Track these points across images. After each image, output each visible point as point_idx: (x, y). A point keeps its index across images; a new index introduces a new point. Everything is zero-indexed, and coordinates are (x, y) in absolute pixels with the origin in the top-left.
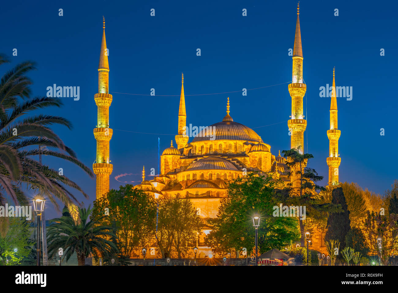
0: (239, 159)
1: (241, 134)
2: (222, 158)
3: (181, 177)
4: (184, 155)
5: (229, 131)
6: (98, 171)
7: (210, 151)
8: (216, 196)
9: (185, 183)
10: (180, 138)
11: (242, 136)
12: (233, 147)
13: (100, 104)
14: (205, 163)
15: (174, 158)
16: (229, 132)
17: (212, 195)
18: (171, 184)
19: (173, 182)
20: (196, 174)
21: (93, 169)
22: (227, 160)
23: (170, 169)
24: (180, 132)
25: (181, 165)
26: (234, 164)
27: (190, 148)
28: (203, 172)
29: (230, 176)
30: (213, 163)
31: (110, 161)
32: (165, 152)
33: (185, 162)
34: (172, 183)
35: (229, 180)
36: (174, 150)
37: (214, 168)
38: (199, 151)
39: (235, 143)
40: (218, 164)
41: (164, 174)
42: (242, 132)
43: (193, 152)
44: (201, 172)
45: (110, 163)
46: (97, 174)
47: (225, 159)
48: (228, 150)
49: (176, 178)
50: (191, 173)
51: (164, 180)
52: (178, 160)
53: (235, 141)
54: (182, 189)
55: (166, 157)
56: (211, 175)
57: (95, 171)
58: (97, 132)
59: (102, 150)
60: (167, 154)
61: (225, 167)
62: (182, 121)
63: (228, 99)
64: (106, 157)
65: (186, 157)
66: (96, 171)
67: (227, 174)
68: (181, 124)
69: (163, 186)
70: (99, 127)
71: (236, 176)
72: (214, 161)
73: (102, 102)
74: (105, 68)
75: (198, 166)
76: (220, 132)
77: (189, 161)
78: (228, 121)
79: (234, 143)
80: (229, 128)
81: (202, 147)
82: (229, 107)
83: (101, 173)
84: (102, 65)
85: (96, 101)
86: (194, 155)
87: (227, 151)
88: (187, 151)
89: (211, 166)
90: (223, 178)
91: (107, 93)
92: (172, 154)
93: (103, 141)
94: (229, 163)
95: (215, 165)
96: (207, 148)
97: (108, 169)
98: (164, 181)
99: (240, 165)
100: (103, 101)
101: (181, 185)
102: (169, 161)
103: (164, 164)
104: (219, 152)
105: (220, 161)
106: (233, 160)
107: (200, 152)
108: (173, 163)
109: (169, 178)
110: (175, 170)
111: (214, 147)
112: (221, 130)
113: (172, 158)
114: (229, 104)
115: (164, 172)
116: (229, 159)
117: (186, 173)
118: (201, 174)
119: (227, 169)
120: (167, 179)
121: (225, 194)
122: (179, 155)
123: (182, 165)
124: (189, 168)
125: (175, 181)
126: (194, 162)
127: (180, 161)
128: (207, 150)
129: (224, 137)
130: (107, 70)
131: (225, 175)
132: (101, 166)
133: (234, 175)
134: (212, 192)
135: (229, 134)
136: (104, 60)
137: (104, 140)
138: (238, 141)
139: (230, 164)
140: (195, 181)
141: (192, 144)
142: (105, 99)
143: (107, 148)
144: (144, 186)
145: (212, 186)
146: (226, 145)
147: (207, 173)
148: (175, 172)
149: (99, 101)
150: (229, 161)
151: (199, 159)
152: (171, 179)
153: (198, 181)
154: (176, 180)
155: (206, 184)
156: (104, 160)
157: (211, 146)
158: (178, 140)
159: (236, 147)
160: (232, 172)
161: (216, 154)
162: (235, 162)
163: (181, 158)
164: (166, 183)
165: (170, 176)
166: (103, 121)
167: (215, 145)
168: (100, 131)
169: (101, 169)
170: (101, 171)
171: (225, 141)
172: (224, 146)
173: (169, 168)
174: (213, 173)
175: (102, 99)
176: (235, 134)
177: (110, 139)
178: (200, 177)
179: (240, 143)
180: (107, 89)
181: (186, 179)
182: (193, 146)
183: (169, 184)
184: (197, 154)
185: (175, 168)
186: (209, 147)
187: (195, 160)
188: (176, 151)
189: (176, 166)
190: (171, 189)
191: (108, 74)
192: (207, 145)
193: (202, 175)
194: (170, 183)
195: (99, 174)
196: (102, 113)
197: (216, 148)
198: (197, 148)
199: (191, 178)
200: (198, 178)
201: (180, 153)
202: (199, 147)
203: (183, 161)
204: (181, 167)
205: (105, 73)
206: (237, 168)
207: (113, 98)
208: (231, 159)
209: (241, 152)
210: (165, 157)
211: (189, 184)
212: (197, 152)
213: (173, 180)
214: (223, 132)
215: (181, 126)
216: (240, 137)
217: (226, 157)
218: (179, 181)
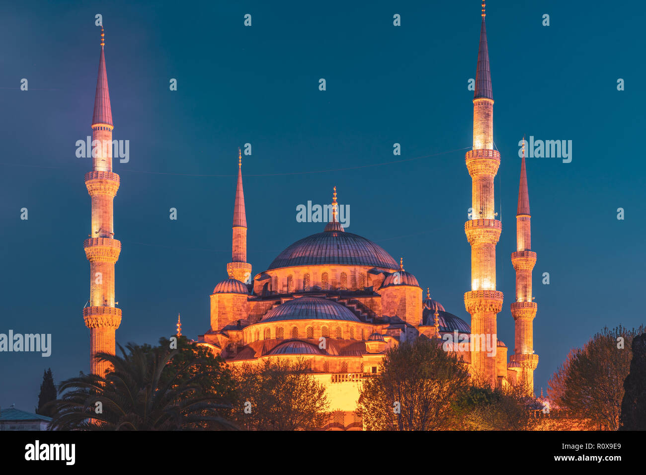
0: (362, 300)
1: (363, 255)
2: (328, 298)
3: (254, 333)
4: (255, 294)
5: (340, 248)
6: (94, 323)
7: (304, 287)
8: (322, 370)
9: (260, 346)
10: (237, 267)
11: (364, 258)
12: (349, 279)
13: (96, 193)
14: (299, 307)
15: (235, 299)
16: (340, 251)
17: (315, 368)
18: (231, 348)
19: (235, 344)
20: (282, 329)
21: (85, 318)
22: (338, 303)
23: (230, 319)
24: (235, 257)
25: (249, 313)
26: (352, 309)
27: (265, 281)
28: (297, 324)
29: (348, 331)
30: (313, 308)
31: (117, 303)
32: (220, 287)
33: (257, 308)
34: (234, 347)
35: (345, 339)
36: (236, 284)
37: (317, 316)
38: (284, 286)
39: (353, 270)
40: (323, 309)
41: (217, 329)
42: (364, 250)
43: (271, 289)
44: (291, 324)
45: (116, 306)
47: (334, 300)
48: (339, 283)
49: (241, 336)
50: (271, 326)
51: (220, 340)
52: (245, 303)
53: (352, 268)
54: (255, 356)
55: (221, 296)
56: (311, 330)
57: (88, 322)
58: (91, 245)
60: (223, 292)
61: (336, 314)
62: (239, 236)
63: (335, 189)
64: (108, 294)
65: (258, 298)
66: (90, 322)
67: (342, 329)
68: (237, 241)
69: (218, 351)
70: (95, 236)
71: (358, 332)
72: (315, 303)
73: (100, 188)
74: (105, 123)
75: (285, 313)
76: (324, 251)
77: (264, 305)
78: (335, 231)
79: (351, 271)
80: (339, 243)
81: (290, 279)
83: (100, 326)
84: (101, 118)
85: (87, 186)
86: (274, 294)
87: (338, 286)
88: (259, 286)
89: (310, 314)
90: (335, 336)
91: (109, 171)
92: (233, 292)
93: (103, 264)
94: (343, 307)
95: (319, 311)
96: (299, 280)
97: (114, 319)
98: (219, 342)
99: (364, 311)
100: (102, 187)
101: (252, 349)
102: (226, 304)
103: (217, 310)
104: (321, 287)
105: (327, 304)
106: (349, 303)
107: (286, 289)
108: (235, 309)
109: (228, 336)
110: (239, 321)
111: (311, 279)
112: (325, 247)
113: (233, 299)
114: (336, 198)
115: (217, 326)
116: (342, 301)
117: (261, 327)
118: (291, 328)
119: (341, 319)
120: (224, 338)
121: (339, 365)
122: (245, 293)
123: (252, 313)
124: (265, 317)
125: (239, 343)
126: (275, 306)
127: (247, 305)
128: (299, 285)
129: (332, 259)
130: (108, 126)
131: (339, 329)
132: (100, 311)
133: (355, 330)
134: (315, 361)
135: (340, 253)
136: (104, 108)
137: (105, 261)
138: (358, 268)
139: (346, 309)
140: (280, 342)
141: (269, 273)
142: (107, 182)
143: (110, 277)
145: (315, 351)
146: (336, 275)
147: (303, 326)
148: (240, 326)
149: (94, 187)
150: (343, 304)
151: (284, 300)
152: (231, 338)
153: (287, 341)
154: (241, 341)
155: (303, 346)
156: (106, 301)
157: (306, 278)
158: (233, 271)
159: (354, 279)
160: (351, 324)
161: (316, 291)
162: (355, 306)
163: (249, 300)
164: (223, 346)
165: (230, 333)
166: (103, 224)
167: (315, 273)
168: (97, 245)
169: (100, 317)
170: (99, 321)
171: (333, 267)
172: (331, 277)
173: (227, 319)
174: (316, 327)
175: (101, 182)
176: (352, 254)
177: (116, 260)
178: (290, 334)
179: (362, 270)
180: (109, 164)
181: (261, 338)
182: (270, 277)
183: (228, 349)
184: (279, 292)
185: (238, 318)
186: (302, 278)
187: (276, 304)
188: (240, 287)
189: (240, 314)
190: (233, 358)
191: (110, 133)
192: (300, 275)
193: (295, 330)
194: (230, 346)
195: (97, 328)
196: (101, 210)
197: (316, 281)
198: (279, 281)
199: (273, 336)
200: (287, 336)
201: (246, 290)
202: (284, 279)
203: (253, 304)
204: (249, 317)
205: (106, 132)
206: (357, 316)
207: (121, 181)
208: (346, 301)
209: (365, 287)
210: (219, 296)
211: (269, 348)
212: (280, 288)
213: (236, 340)
214: (328, 251)
215: (238, 246)
216: (361, 260)
217: (336, 297)
218: (248, 342)
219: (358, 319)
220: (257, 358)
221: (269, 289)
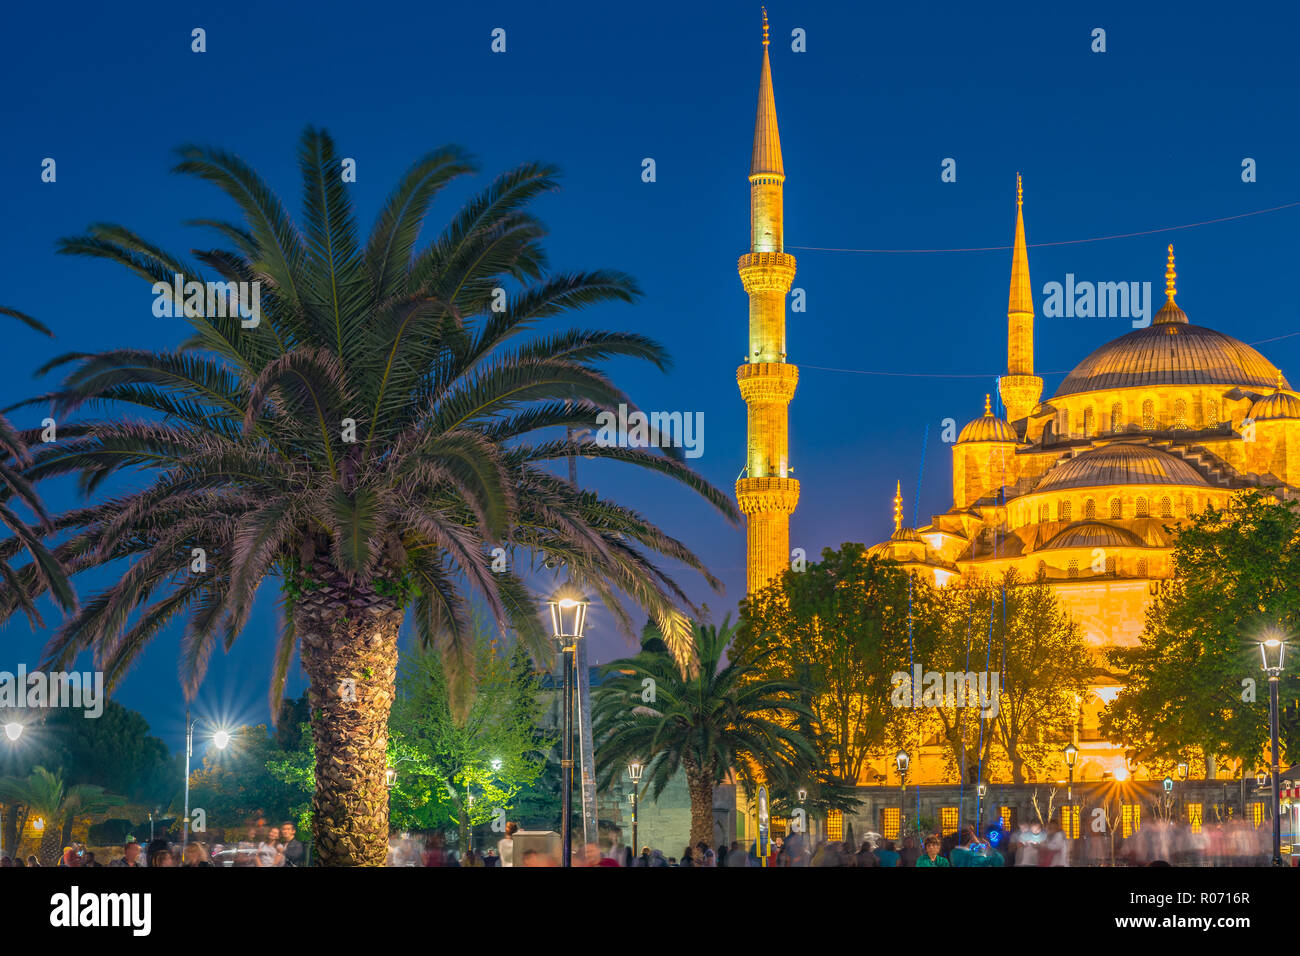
0: (1211, 447)
1: (1217, 366)
2: (1152, 445)
3: (1022, 513)
4: (1029, 442)
5: (1176, 355)
6: (753, 504)
7: (1112, 425)
8: (1135, 573)
9: (1032, 534)
10: (1015, 385)
11: (1218, 372)
12: (1190, 409)
13: (756, 289)
14: (1099, 464)
15: (994, 452)
16: (1175, 360)
17: (1122, 571)
18: (986, 538)
19: (993, 530)
20: (1069, 503)
21: (738, 496)
22: (1170, 453)
23: (985, 487)
24: (1013, 366)
25: (1018, 475)
26: (1193, 464)
27: (1046, 418)
28: (1093, 495)
29: (1182, 504)
30: (1122, 464)
31: (792, 470)
32: (967, 433)
33: (1031, 465)
34: (991, 535)
35: (1177, 517)
36: (995, 425)
37: (1128, 478)
38: (1078, 426)
39: (1197, 394)
40: (1139, 466)
41: (963, 506)
42: (1219, 356)
43: (1058, 430)
44: (1084, 495)
45: (790, 475)
46: (750, 514)
47: (1163, 449)
48: (1173, 418)
49: (1003, 516)
50: (1052, 499)
51: (965, 525)
52: (1011, 458)
53: (1196, 389)
54: (1023, 552)
55: (970, 448)
56: (1118, 503)
57: (744, 503)
58: (749, 376)
59: (765, 435)
60: (973, 441)
61: (1163, 474)
62: (1019, 329)
63: (1170, 250)
64: (776, 456)
65: (1034, 448)
66: (747, 504)
67: (1172, 500)
68: (1017, 338)
69: (962, 544)
70: (754, 360)
71: (1200, 504)
72: (1126, 457)
73: (763, 280)
74: (771, 172)
75: (1075, 475)
76: (1147, 362)
77: (1045, 459)
78: (1171, 324)
79: (1194, 396)
80: (1174, 347)
81: (1088, 412)
82: (1174, 276)
83: (763, 509)
84: (763, 164)
85: (742, 277)
86: (1062, 439)
87: (1169, 423)
88: (1037, 427)
89: (1117, 476)
90: (1159, 513)
91: (778, 251)
92: (989, 440)
93: (767, 406)
94: (1176, 460)
95: (1132, 470)
96: (1104, 415)
97: (785, 496)
98: (963, 529)
99: (1216, 466)
100: (767, 278)
101: (1019, 539)
102: (979, 461)
103: (964, 471)
104: (1144, 426)
105: (1148, 456)
106: (1189, 452)
107: (1081, 431)
108: (995, 469)
109: (980, 517)
110: (1001, 490)
111: (1125, 411)
112: (1149, 353)
113: (991, 452)
114: (1173, 266)
115: (964, 500)
116: (1175, 449)
117: (1034, 501)
118: (1084, 501)
119: (1170, 483)
120: (973, 520)
121: (1166, 564)
122: (1011, 441)
123: (1024, 475)
124: (1044, 482)
125: (1000, 529)
126: (1061, 462)
127: (1015, 462)
128: (1104, 423)
129: (1161, 377)
130: (776, 177)
131: (1166, 502)
132: (761, 485)
133: (1195, 500)
134: (1121, 559)
135: (1176, 365)
136: (768, 147)
137: (771, 401)
138: (1204, 389)
139: (1182, 465)
140: (1065, 526)
141: (1054, 403)
142: (774, 271)
143: (779, 427)
144: (899, 547)
145: (1124, 540)
146: (1168, 404)
147: (1105, 500)
148: (1001, 499)
149: (753, 279)
150: (1178, 455)
151: (1076, 451)
152: (986, 520)
153: (1077, 525)
154: (1003, 524)
155: (1103, 533)
156: (772, 468)
157: (1116, 410)
158: (1009, 392)
159: (1199, 408)
160: (1188, 490)
161: (1132, 433)
162: (1198, 457)
163: (1018, 452)
164: (972, 534)
165: (985, 511)
166: (768, 339)
167: (1131, 402)
168: (757, 374)
169: (761, 495)
170: (761, 502)
171: (1162, 389)
172: (1158, 407)
173: (980, 487)
174: (1125, 498)
175: (764, 271)
176: (1197, 365)
177: (791, 397)
178: (1083, 512)
179: (1214, 393)
180: (778, 239)
181: (1035, 521)
182: (1055, 410)
183: (981, 539)
184: (1070, 436)
185: (1000, 484)
186: (1109, 410)
187: (1064, 457)
188: (1002, 430)
189: (1003, 478)
190: (989, 554)
191: (780, 189)
192: (1104, 406)
193: (1090, 505)
194: (984, 533)
195: (757, 514)
196: (764, 317)
197: (1132, 415)
198: (1071, 417)
199: (1053, 516)
200: (1076, 516)
201: (1014, 435)
202: (1078, 414)
203: (1025, 459)
204: (1019, 481)
205: (773, 188)
206: (1203, 477)
207: (798, 266)
208: (1182, 449)
209: (1218, 423)
210: (967, 449)
211: (1047, 538)
212: (1072, 430)
213: (994, 524)
214: (1154, 361)
215: (1017, 347)
216: (1213, 376)
217: (1166, 443)
218: (1014, 528)
219: (1203, 480)
220: (1025, 555)
221: (1054, 431)
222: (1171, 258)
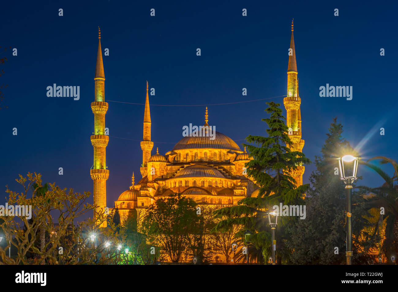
0: (225, 167)
2: (208, 165)
3: (173, 183)
4: (169, 162)
7: (195, 159)
8: (210, 202)
9: (177, 189)
10: (146, 144)
12: (218, 156)
13: (97, 112)
14: (196, 170)
15: (161, 165)
17: (206, 201)
20: (188, 181)
23: (158, 175)
24: (145, 138)
25: (167, 172)
26: (220, 171)
27: (174, 156)
28: (196, 179)
29: (221, 183)
30: (203, 171)
32: (152, 159)
33: (171, 169)
34: (161, 189)
35: (219, 187)
36: (160, 157)
37: (205, 175)
38: (184, 158)
40: (208, 171)
41: (151, 180)
42: (224, 140)
43: (177, 159)
44: (193, 179)
46: (95, 180)
47: (211, 167)
49: (164, 184)
50: (182, 180)
51: (155, 186)
52: (165, 167)
53: (219, 150)
55: (153, 163)
56: (203, 182)
58: (95, 138)
59: (100, 156)
60: (154, 161)
61: (215, 174)
62: (147, 127)
63: (207, 108)
64: (103, 163)
65: (171, 164)
66: (94, 177)
67: (218, 182)
68: (146, 130)
72: (203, 169)
73: (100, 110)
75: (187, 173)
76: (204, 141)
77: (175, 168)
79: (219, 152)
81: (187, 155)
82: (207, 116)
83: (100, 179)
84: (99, 75)
86: (178, 162)
87: (212, 159)
88: (172, 158)
89: (202, 174)
90: (215, 185)
92: (159, 161)
93: (101, 148)
95: (206, 172)
96: (192, 156)
97: (106, 175)
99: (227, 172)
101: (172, 191)
102: (156, 167)
103: (151, 170)
104: (205, 160)
105: (209, 169)
106: (219, 168)
107: (185, 160)
108: (161, 170)
110: (162, 176)
111: (199, 155)
112: (204, 138)
115: (151, 178)
116: (215, 167)
117: (176, 180)
118: (193, 181)
119: (217, 177)
120: (157, 185)
121: (218, 200)
122: (165, 162)
123: (169, 172)
125: (163, 187)
126: (181, 169)
128: (193, 158)
129: (209, 146)
130: (103, 79)
131: (216, 182)
132: (99, 171)
133: (224, 182)
134: (206, 198)
135: (212, 142)
138: (222, 150)
139: (218, 172)
140: (188, 188)
141: (176, 151)
142: (103, 107)
143: (104, 154)
145: (206, 193)
146: (211, 154)
147: (199, 180)
148: (163, 179)
149: (96, 109)
150: (216, 169)
151: (185, 166)
152: (159, 185)
153: (191, 188)
154: (165, 186)
155: (200, 190)
156: (102, 166)
157: (196, 155)
158: (144, 146)
159: (220, 155)
160: (222, 179)
161: (202, 161)
162: (222, 170)
163: (167, 165)
164: (156, 189)
165: (159, 182)
166: (101, 128)
167: (201, 153)
169: (100, 174)
170: (99, 176)
171: (210, 149)
172: (209, 154)
173: (156, 175)
174: (205, 181)
175: (100, 107)
176: (218, 143)
178: (193, 184)
179: (224, 151)
180: (103, 97)
181: (177, 185)
182: (177, 153)
183: (159, 190)
184: (182, 161)
185: (162, 174)
186: (194, 155)
187: (181, 167)
188: (163, 158)
189: (163, 173)
190: (162, 195)
192: (192, 153)
193: (195, 182)
195: (97, 180)
196: (100, 121)
197: (201, 156)
198: (181, 156)
199: (184, 185)
200: (191, 185)
201: (166, 160)
202: (184, 155)
203: (169, 167)
204: (167, 174)
205: (102, 82)
208: (217, 167)
209: (225, 160)
211: (182, 191)
212: (182, 159)
213: (162, 186)
215: (146, 133)
216: (223, 146)
217: (212, 165)
218: (169, 187)
219: (224, 176)
222: (207, 111)
